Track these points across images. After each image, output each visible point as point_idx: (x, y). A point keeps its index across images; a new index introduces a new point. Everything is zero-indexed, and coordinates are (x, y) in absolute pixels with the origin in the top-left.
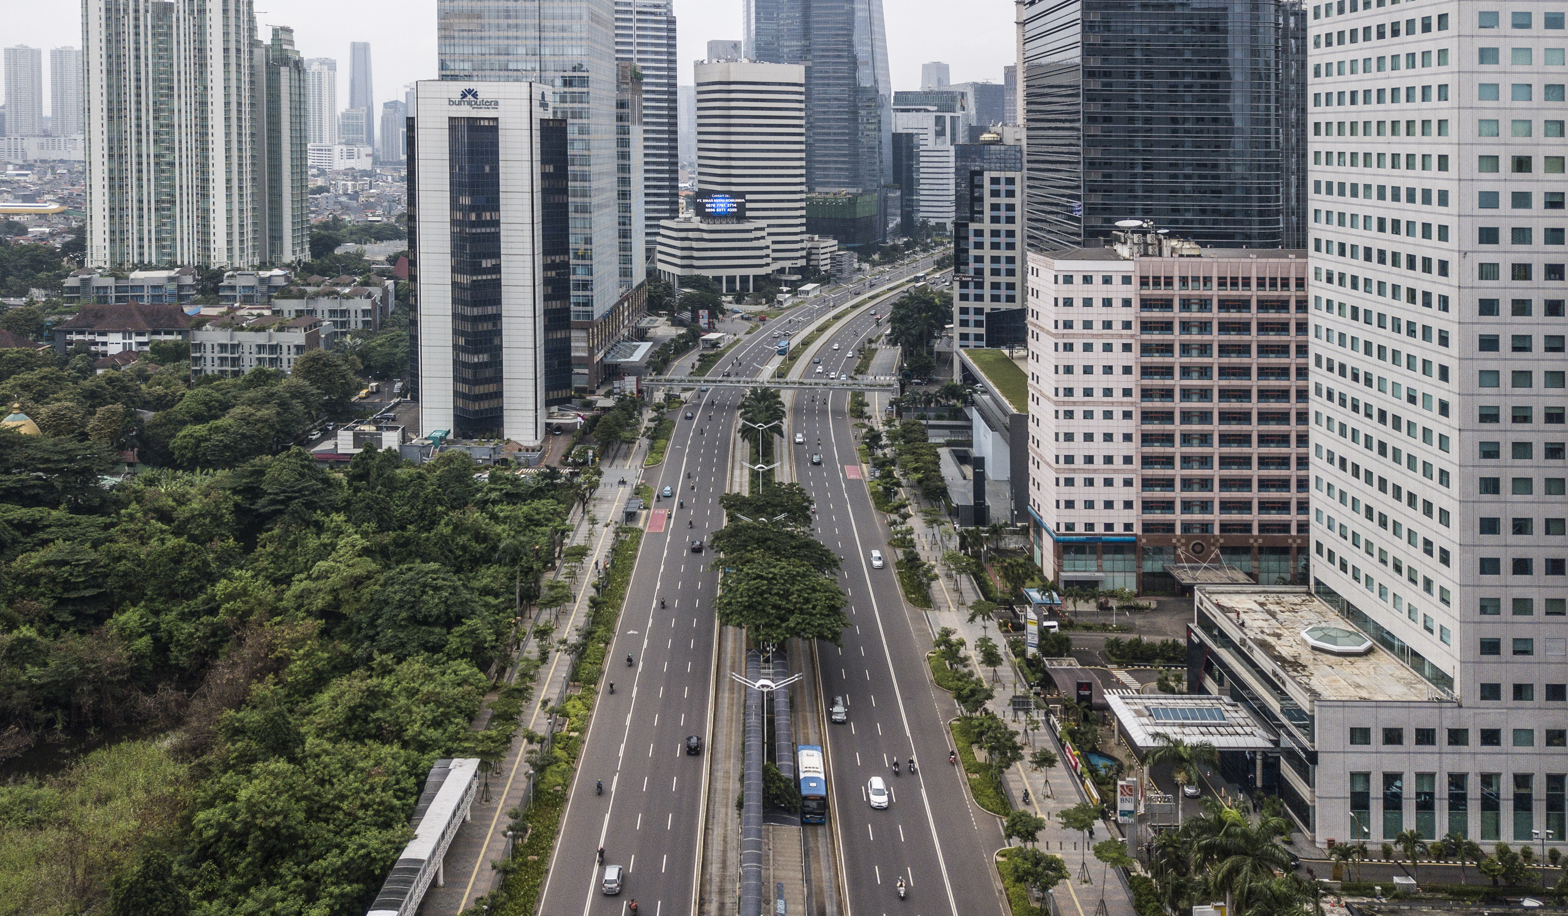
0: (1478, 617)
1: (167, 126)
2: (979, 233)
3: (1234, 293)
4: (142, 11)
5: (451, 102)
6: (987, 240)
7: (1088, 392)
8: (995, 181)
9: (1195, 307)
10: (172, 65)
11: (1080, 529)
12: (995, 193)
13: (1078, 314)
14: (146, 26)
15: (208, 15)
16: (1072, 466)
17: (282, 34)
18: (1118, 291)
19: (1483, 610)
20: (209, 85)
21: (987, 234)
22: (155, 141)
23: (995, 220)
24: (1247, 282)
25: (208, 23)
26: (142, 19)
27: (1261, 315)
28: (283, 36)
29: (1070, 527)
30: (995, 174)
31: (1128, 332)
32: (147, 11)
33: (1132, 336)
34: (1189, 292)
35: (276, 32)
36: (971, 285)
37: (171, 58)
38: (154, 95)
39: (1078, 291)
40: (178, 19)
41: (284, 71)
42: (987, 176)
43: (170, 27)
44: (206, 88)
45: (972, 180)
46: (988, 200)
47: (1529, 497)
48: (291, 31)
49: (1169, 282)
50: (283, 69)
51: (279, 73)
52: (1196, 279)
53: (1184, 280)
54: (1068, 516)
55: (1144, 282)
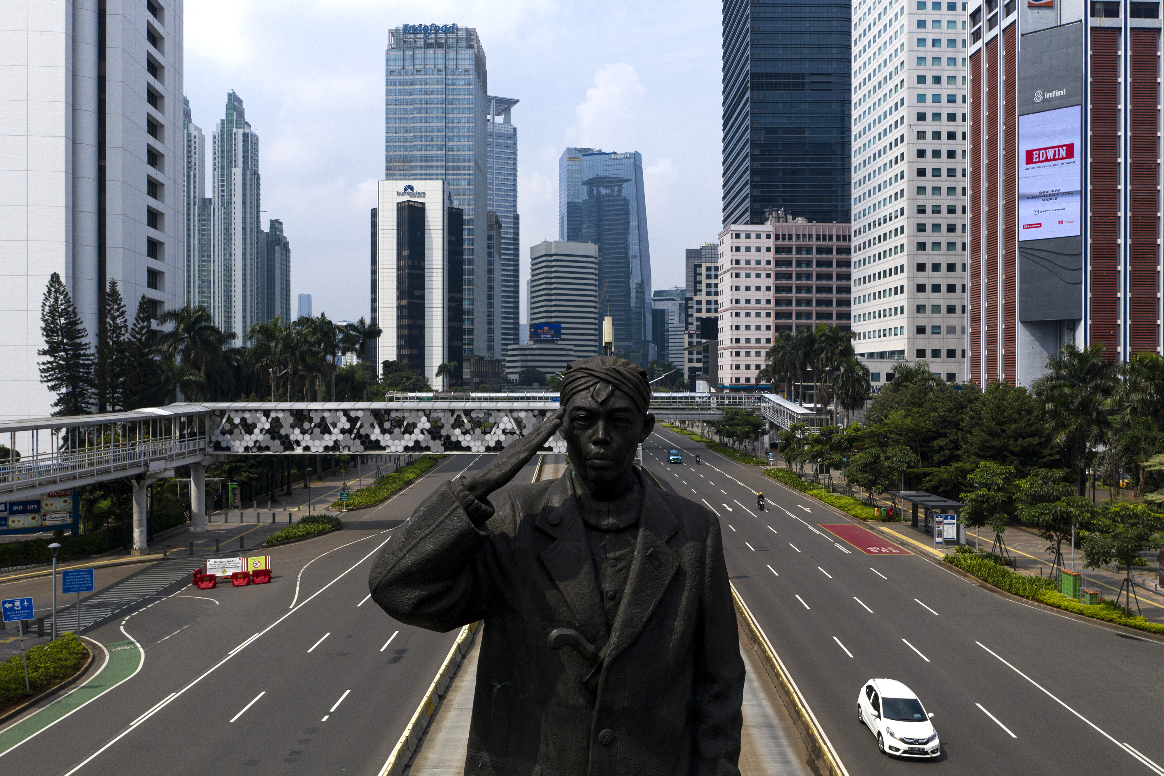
0: (915, 314)
1: (206, 282)
2: (699, 302)
3: (824, 243)
4: (192, 204)
5: (399, 194)
6: (704, 306)
7: (748, 301)
8: (708, 269)
9: (804, 252)
10: (210, 240)
11: (743, 381)
12: (708, 277)
13: (742, 256)
14: (194, 215)
15: (233, 205)
16: (739, 345)
17: (276, 225)
18: (765, 242)
19: (918, 311)
20: (233, 252)
21: (704, 303)
22: (199, 292)
23: (708, 294)
24: (831, 238)
25: (233, 211)
26: (192, 209)
27: (838, 256)
28: (277, 225)
29: (738, 380)
30: (709, 265)
31: (769, 266)
32: (195, 204)
33: (771, 269)
34: (801, 242)
35: (273, 222)
36: (695, 336)
37: (210, 235)
38: (199, 261)
39: (743, 242)
40: (214, 209)
41: (277, 248)
42: (704, 266)
43: (209, 215)
44: (231, 255)
45: (695, 270)
46: (705, 281)
47: (939, 252)
48: (281, 224)
49: (790, 237)
50: (276, 247)
51: (274, 250)
52: (804, 236)
53: (798, 236)
54: (737, 374)
55: (777, 237)
